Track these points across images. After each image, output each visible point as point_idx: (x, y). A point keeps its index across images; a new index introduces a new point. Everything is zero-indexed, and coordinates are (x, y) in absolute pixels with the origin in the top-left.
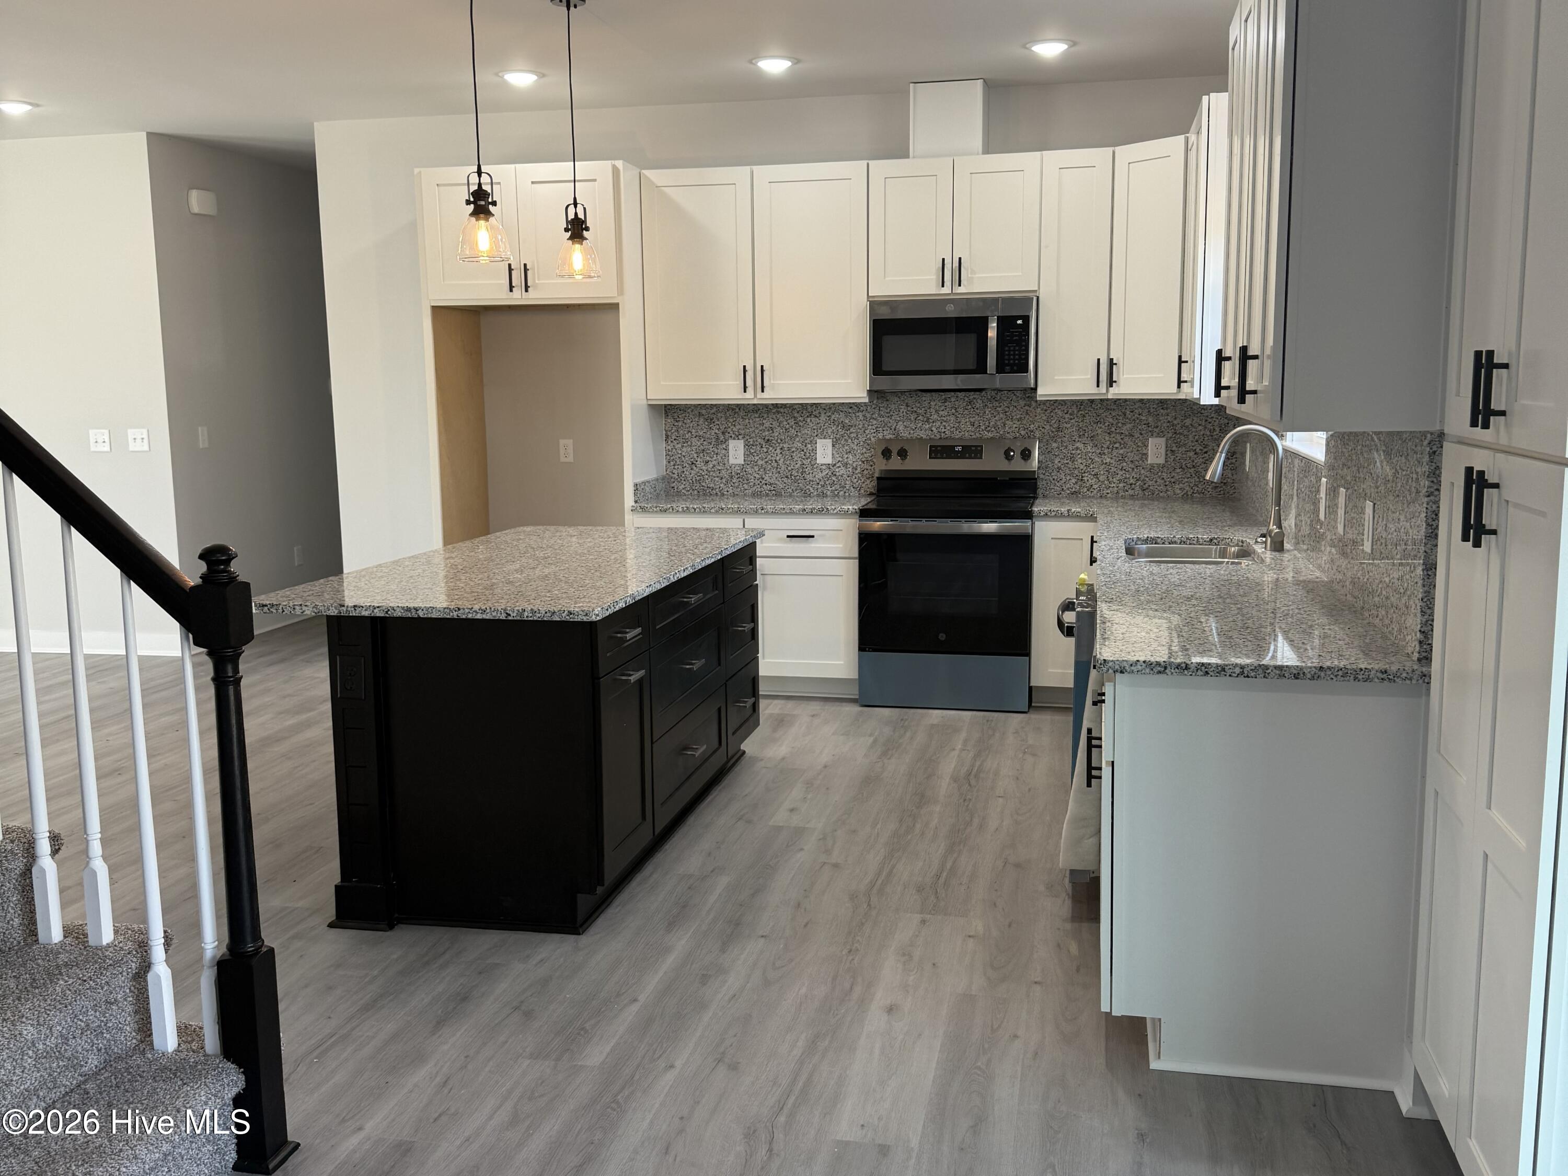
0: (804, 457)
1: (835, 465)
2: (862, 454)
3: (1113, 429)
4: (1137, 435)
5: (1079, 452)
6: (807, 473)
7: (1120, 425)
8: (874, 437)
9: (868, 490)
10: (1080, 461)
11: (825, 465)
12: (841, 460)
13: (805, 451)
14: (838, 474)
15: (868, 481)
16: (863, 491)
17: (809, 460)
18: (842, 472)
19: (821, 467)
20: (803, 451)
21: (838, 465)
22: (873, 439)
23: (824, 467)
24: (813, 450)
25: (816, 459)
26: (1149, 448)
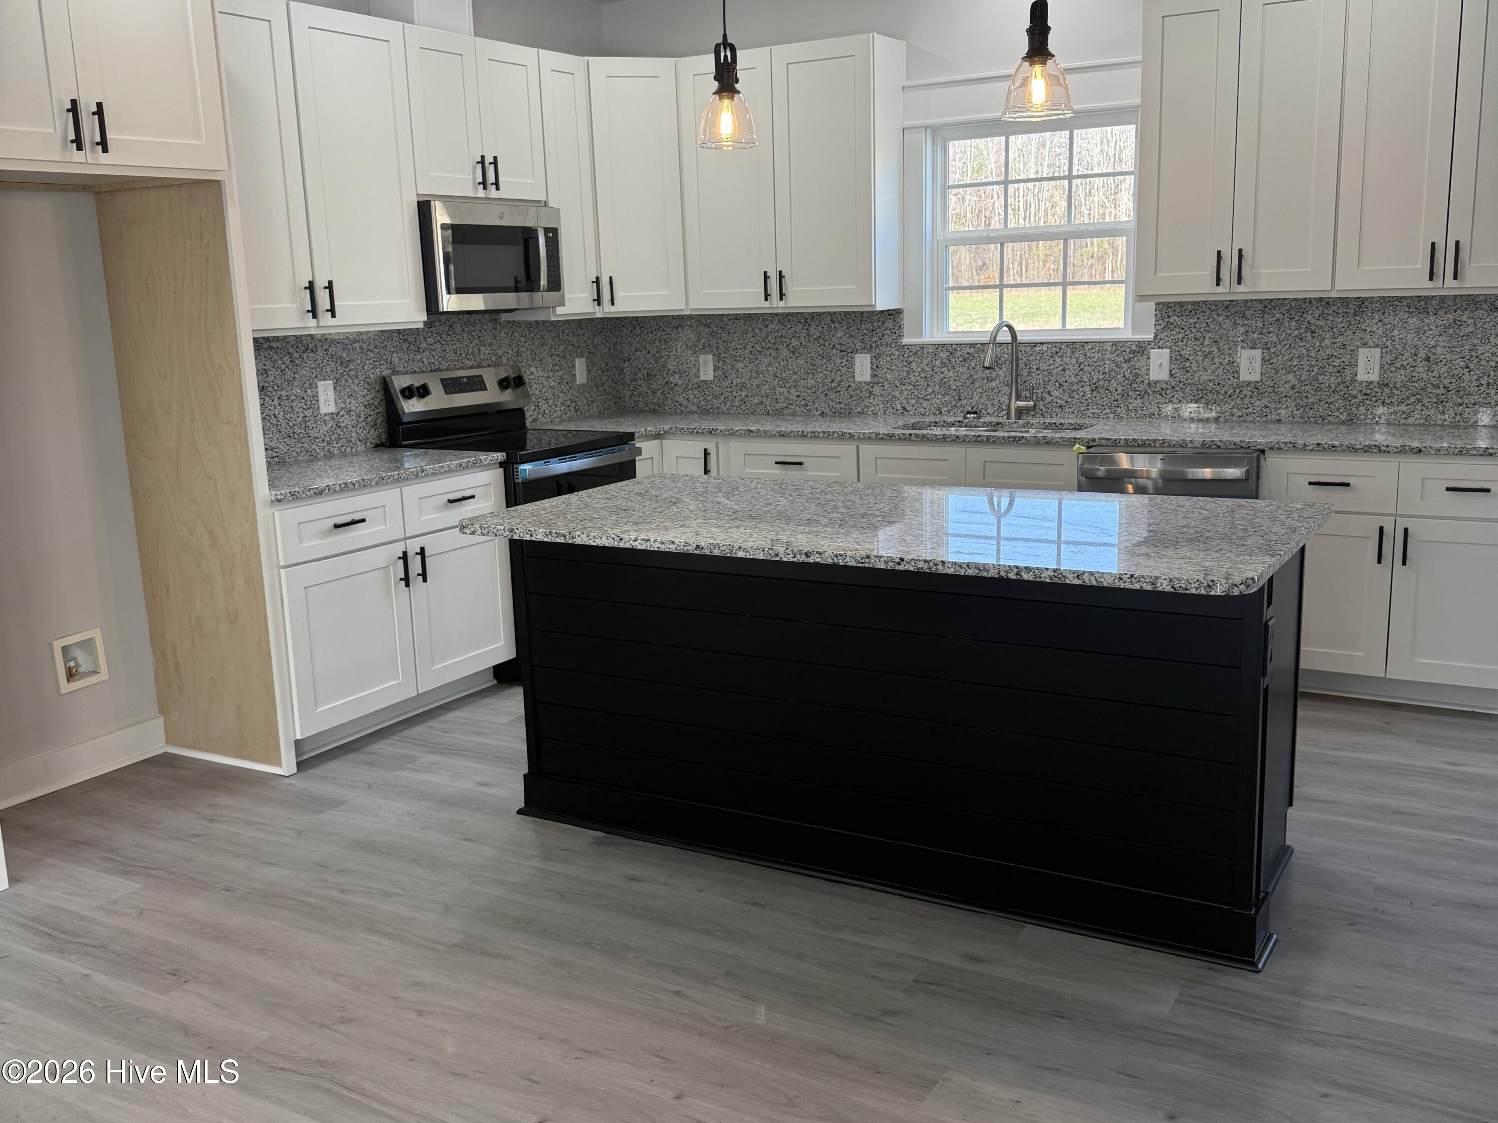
0: (305, 407)
1: (338, 413)
2: (364, 397)
3: (553, 352)
4: (568, 356)
5: (533, 377)
6: (311, 428)
7: (557, 347)
8: (373, 374)
9: (373, 441)
10: (535, 386)
11: (328, 414)
12: (344, 406)
13: (305, 398)
14: (342, 425)
15: (373, 430)
16: (368, 444)
17: (311, 410)
18: (346, 422)
19: (324, 418)
20: (303, 398)
21: (341, 414)
22: (372, 376)
23: (327, 418)
24: (313, 396)
25: (318, 408)
26: (577, 368)
